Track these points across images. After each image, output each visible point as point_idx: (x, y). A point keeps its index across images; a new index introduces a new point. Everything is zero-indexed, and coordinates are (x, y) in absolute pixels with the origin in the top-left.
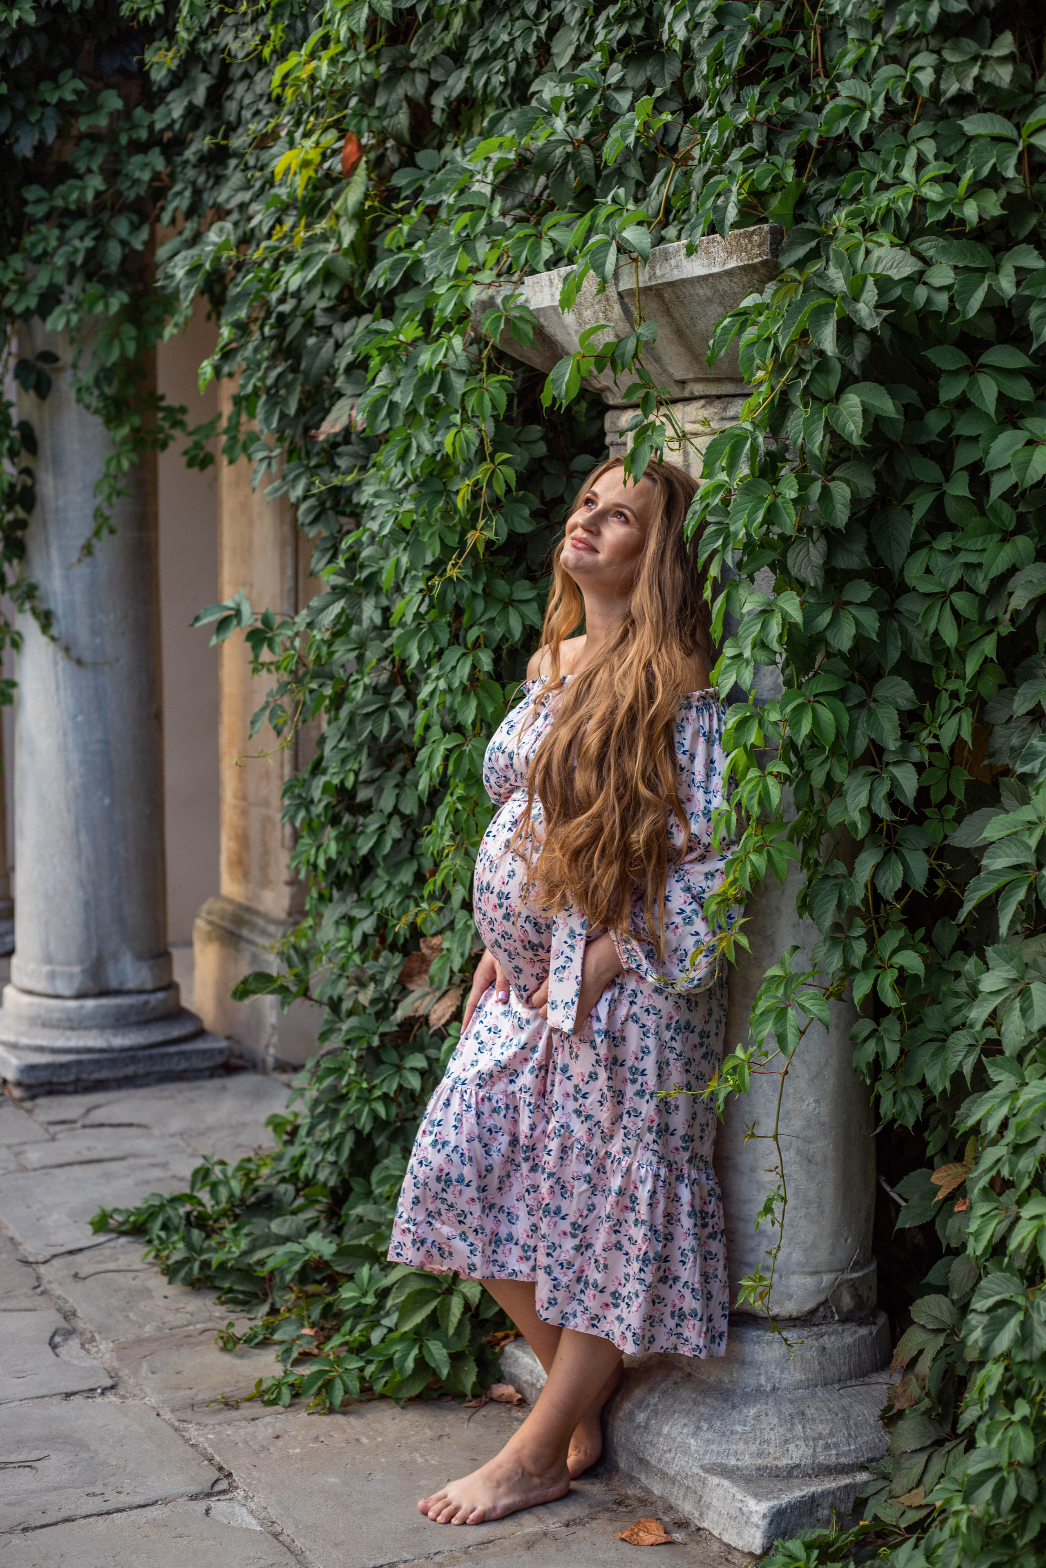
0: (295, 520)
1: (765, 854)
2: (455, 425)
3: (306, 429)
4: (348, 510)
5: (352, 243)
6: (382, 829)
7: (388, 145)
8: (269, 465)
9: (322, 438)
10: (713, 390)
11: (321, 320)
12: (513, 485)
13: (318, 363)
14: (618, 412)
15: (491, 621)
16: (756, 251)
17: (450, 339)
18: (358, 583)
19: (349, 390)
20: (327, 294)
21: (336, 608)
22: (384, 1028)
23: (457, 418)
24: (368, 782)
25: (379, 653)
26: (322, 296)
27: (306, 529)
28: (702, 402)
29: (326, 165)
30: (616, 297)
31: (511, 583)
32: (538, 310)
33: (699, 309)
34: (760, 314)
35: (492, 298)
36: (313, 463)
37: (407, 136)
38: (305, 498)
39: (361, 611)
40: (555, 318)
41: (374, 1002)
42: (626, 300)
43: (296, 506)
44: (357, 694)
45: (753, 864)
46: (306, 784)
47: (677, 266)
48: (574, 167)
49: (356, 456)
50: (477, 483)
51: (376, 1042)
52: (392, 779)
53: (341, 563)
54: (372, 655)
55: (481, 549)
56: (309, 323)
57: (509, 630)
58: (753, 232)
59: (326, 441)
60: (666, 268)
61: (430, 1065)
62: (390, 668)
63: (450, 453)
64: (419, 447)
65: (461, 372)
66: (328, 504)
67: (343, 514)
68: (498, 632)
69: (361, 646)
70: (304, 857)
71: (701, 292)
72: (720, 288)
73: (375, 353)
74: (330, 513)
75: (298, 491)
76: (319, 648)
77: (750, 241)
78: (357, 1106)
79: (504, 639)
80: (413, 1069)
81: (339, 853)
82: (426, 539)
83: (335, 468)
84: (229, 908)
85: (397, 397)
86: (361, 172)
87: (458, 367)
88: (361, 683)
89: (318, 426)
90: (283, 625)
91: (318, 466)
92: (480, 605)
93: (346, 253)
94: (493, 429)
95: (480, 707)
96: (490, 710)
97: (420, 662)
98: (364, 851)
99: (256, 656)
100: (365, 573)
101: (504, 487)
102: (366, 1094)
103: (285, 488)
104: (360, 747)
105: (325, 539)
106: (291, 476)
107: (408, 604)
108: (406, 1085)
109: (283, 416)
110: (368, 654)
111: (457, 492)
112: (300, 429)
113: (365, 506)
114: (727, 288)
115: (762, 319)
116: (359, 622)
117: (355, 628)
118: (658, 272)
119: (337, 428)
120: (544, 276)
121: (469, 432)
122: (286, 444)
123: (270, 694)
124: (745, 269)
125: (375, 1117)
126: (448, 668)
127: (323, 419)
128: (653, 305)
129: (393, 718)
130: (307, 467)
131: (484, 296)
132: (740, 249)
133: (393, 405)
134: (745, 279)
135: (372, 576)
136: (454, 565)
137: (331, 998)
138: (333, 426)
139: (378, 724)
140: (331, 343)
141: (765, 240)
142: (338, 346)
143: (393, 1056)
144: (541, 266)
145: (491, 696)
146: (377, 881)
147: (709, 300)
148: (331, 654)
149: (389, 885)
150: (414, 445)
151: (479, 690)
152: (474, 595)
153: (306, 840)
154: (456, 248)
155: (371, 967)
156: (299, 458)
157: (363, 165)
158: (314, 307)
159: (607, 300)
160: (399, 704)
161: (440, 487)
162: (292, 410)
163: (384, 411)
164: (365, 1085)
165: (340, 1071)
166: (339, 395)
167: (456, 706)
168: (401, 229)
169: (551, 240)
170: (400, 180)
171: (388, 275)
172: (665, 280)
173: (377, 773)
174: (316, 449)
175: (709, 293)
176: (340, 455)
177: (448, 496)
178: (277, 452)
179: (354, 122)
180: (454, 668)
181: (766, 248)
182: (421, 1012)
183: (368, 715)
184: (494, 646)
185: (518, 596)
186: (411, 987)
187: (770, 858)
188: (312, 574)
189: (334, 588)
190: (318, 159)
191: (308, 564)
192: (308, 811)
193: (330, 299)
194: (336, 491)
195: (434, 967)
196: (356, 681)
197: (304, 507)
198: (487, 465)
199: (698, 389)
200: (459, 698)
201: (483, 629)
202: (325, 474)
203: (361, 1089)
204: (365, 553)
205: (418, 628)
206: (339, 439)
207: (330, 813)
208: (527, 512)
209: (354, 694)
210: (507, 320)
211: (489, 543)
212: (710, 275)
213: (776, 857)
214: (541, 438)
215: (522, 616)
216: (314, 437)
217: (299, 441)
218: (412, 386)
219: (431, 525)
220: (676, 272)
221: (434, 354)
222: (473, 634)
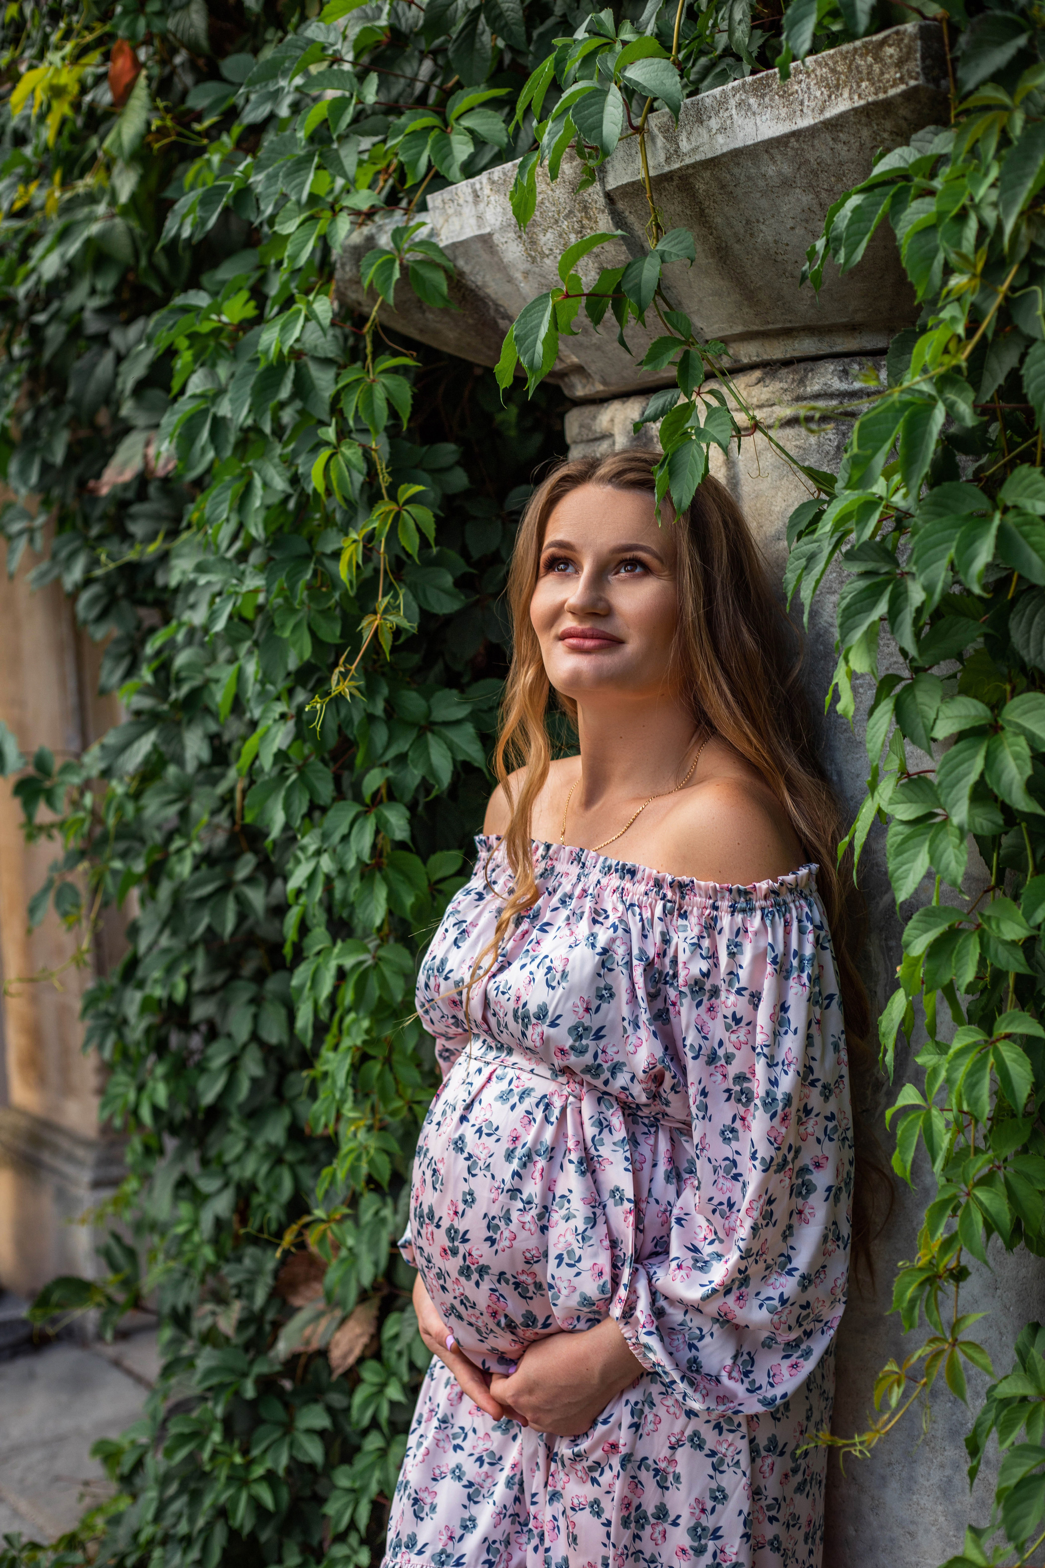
0: (74, 617)
1: (1001, 1188)
2: (327, 444)
3: (82, 484)
4: (150, 597)
5: (133, 197)
6: (234, 1064)
7: (178, 60)
8: (31, 540)
9: (105, 491)
10: (777, 351)
11: (93, 325)
12: (431, 535)
13: (92, 387)
14: (592, 409)
15: (401, 759)
16: (893, 74)
17: (309, 304)
18: (175, 705)
19: (141, 419)
20: (99, 286)
21: (145, 745)
22: (261, 1368)
23: (330, 433)
24: (207, 993)
25: (213, 804)
26: (93, 292)
27: (91, 629)
28: (757, 374)
29: (88, 98)
30: (601, 201)
31: (427, 695)
32: (454, 246)
33: (764, 203)
34: (933, 175)
35: (370, 240)
36: (94, 531)
37: (204, 43)
38: (88, 582)
39: (183, 748)
40: (485, 257)
41: (242, 1325)
42: (620, 205)
43: (73, 597)
44: (184, 868)
45: (985, 1211)
46: (115, 995)
47: (723, 129)
48: (490, 22)
49: (157, 517)
50: (370, 537)
51: (250, 1391)
52: (244, 992)
53: (147, 675)
54: (200, 808)
55: (386, 643)
56: (76, 331)
57: (431, 770)
58: (883, 42)
59: (112, 496)
60: (701, 135)
61: (335, 1422)
62: (227, 824)
63: (321, 489)
64: (266, 485)
65: (326, 362)
66: (121, 590)
67: (142, 603)
68: (413, 776)
69: (184, 793)
70: (119, 1104)
71: (771, 170)
72: (811, 156)
73: (182, 343)
74: (124, 604)
75: (76, 574)
76: (120, 808)
77: (877, 59)
78: (230, 1492)
79: (425, 786)
80: (310, 1431)
81: (171, 1097)
82: (286, 634)
83: (127, 537)
84: (23, 1123)
85: (224, 409)
86: (141, 94)
87: (320, 354)
88: (188, 853)
89: (98, 476)
90: (67, 769)
91: (101, 538)
92: (381, 734)
93: (125, 211)
94: (387, 449)
95: (393, 898)
96: (409, 901)
97: (287, 827)
98: (209, 1097)
99: (30, 817)
100: (185, 689)
101: (417, 540)
102: (241, 1473)
103: (55, 572)
104: (191, 948)
105: (118, 642)
106: (63, 554)
107: (263, 739)
108: (301, 1458)
109: (46, 468)
110: (195, 807)
111: (336, 555)
112: (72, 486)
113: (177, 590)
114: (826, 156)
115: (937, 184)
116: (180, 762)
117: (172, 770)
118: (685, 145)
119: (128, 475)
120: (463, 187)
121: (351, 452)
122: (55, 510)
123: (54, 867)
124: (866, 113)
125: (256, 1504)
126: (336, 838)
127: (105, 465)
128: (672, 206)
129: (242, 902)
130: (86, 539)
131: (357, 238)
132: (855, 75)
133: (219, 424)
134: (865, 133)
135: (195, 695)
136: (344, 675)
137: (174, 1309)
138: (121, 472)
139: (218, 913)
140: (109, 358)
141: (910, 50)
142: (120, 359)
143: (276, 1411)
144: (455, 172)
145: (409, 880)
146: (229, 1139)
147: (787, 184)
148: (139, 810)
149: (249, 1145)
150: (258, 482)
151: (389, 871)
152: (371, 718)
153: (121, 1077)
154: (309, 158)
155: (233, 1274)
156: (74, 527)
157: (142, 81)
158: (82, 309)
159: (585, 209)
160: (250, 880)
161: (304, 548)
162: (59, 456)
163: (205, 434)
164: (238, 1459)
165: (199, 1435)
166: (125, 429)
167: (352, 898)
168: (209, 161)
169: (470, 131)
170: (198, 100)
171: (198, 213)
172: (698, 157)
173: (219, 978)
174: (97, 512)
175: (787, 169)
176: (133, 518)
177: (319, 562)
178: (41, 520)
179: (125, 22)
180: (345, 838)
181: (915, 65)
182: (315, 1345)
183: (202, 901)
184: (408, 797)
185: (442, 713)
186: (297, 1301)
187: (1012, 1196)
188: (103, 692)
189: (138, 713)
190: (74, 89)
191: (96, 677)
192: (121, 1036)
193: (103, 293)
194: (130, 570)
195: (333, 1275)
196: (180, 851)
197: (85, 597)
198: (385, 507)
199: (748, 352)
200: (356, 885)
201: (390, 773)
202: (113, 545)
203: (233, 1466)
204: (181, 659)
205: (282, 776)
206: (130, 494)
207: (153, 1037)
208: (448, 580)
209: (178, 869)
210: (404, 268)
211: (398, 632)
212: (794, 134)
213: (1022, 1189)
214: (458, 463)
215: (451, 747)
216: (93, 492)
217: (72, 503)
218: (248, 390)
219: (293, 611)
220: (721, 139)
221: (285, 329)
222: (374, 780)
